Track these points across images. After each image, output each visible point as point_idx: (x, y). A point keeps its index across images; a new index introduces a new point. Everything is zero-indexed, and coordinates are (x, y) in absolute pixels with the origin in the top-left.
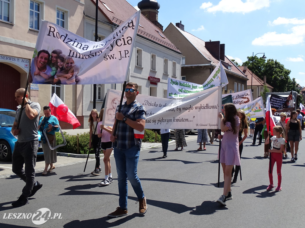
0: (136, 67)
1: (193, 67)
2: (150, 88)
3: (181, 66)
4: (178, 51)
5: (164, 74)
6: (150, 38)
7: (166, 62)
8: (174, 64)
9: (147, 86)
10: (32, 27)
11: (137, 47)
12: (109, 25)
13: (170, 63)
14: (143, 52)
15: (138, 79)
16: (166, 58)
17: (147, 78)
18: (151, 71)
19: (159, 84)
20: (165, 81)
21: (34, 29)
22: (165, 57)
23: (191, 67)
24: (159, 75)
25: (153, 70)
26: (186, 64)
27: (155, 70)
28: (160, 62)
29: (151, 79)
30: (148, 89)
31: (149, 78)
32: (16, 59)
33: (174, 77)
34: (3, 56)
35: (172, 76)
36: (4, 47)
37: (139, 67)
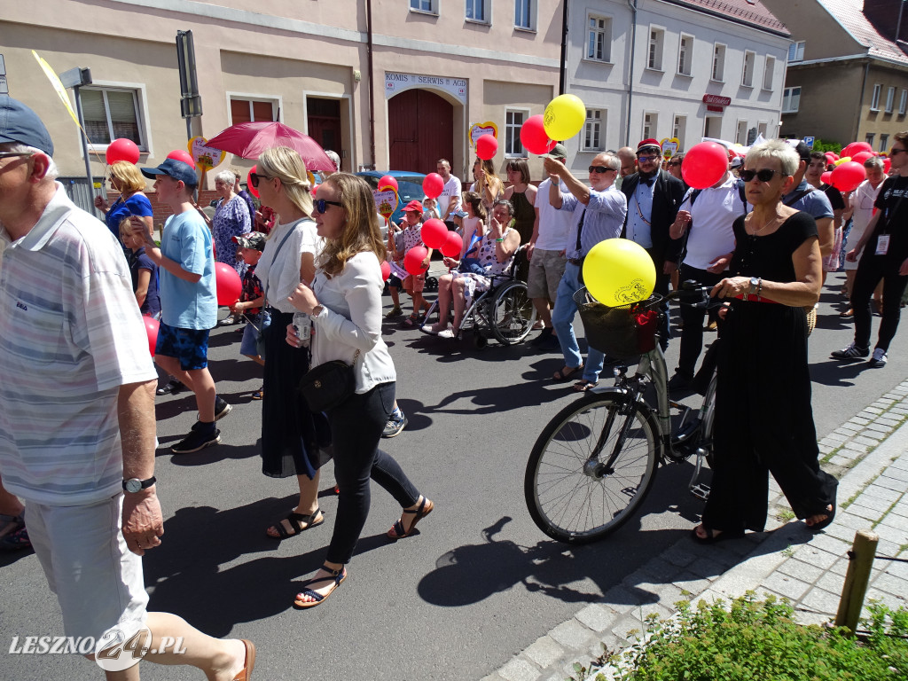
0: (677, 76)
1: (822, 65)
2: (708, 119)
3: (787, 65)
4: (784, 31)
5: (741, 87)
7: (749, 58)
8: (770, 63)
9: (698, 116)
10: (471, 16)
11: (682, 33)
13: (759, 62)
14: (696, 43)
15: (680, 102)
16: (752, 49)
17: (701, 99)
18: (711, 82)
19: (728, 110)
20: (742, 102)
21: (474, 19)
22: (748, 48)
23: (817, 64)
24: (730, 89)
25: (717, 78)
26: (805, 59)
27: (721, 80)
28: (734, 60)
29: (710, 100)
30: (701, 123)
31: (705, 99)
32: (444, 81)
33: (766, 92)
34: (423, 77)
35: (762, 91)
36: (424, 60)
37: (684, 76)
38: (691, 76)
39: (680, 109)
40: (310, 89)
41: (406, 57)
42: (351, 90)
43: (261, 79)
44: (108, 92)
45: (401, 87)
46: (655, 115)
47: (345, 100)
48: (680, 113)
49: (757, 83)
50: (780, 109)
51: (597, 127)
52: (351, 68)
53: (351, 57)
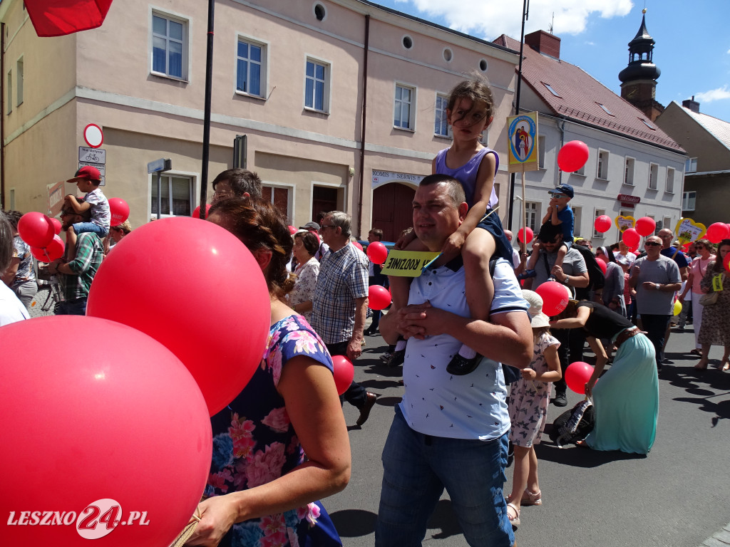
0: (596, 180)
1: (713, 176)
2: (621, 212)
3: (685, 175)
4: (681, 149)
5: (648, 190)
6: (625, 133)
7: (653, 169)
8: (670, 173)
9: (614, 210)
10: (438, 132)
11: (600, 149)
12: (552, 118)
13: (662, 172)
14: (611, 156)
15: (598, 199)
16: (655, 162)
17: (616, 197)
18: (623, 185)
19: (638, 206)
20: (649, 201)
21: (440, 135)
22: (652, 161)
24: (639, 190)
25: (628, 183)
26: (698, 171)
27: (632, 184)
28: (641, 171)
29: (624, 199)
30: (617, 215)
31: (619, 197)
32: (416, 177)
33: (669, 194)
34: (400, 174)
35: (665, 193)
36: (402, 162)
37: (602, 180)
38: (608, 180)
39: (600, 205)
40: (317, 181)
41: (390, 159)
42: (346, 182)
43: (282, 172)
44: (173, 178)
45: (383, 181)
46: (580, 209)
47: (341, 189)
48: (599, 208)
49: (661, 186)
50: (681, 207)
51: (533, 215)
52: (347, 166)
53: (349, 159)
